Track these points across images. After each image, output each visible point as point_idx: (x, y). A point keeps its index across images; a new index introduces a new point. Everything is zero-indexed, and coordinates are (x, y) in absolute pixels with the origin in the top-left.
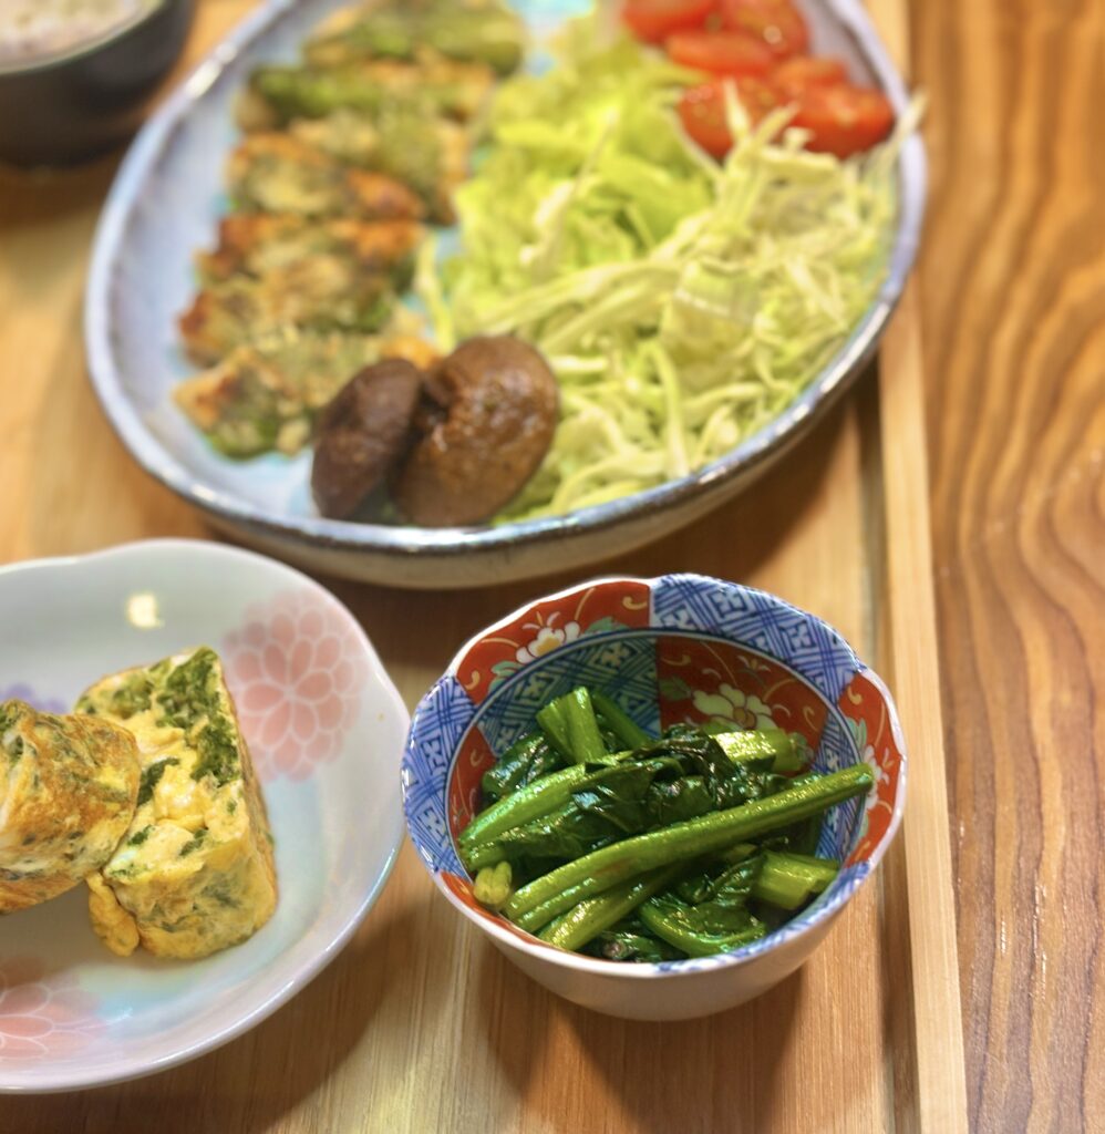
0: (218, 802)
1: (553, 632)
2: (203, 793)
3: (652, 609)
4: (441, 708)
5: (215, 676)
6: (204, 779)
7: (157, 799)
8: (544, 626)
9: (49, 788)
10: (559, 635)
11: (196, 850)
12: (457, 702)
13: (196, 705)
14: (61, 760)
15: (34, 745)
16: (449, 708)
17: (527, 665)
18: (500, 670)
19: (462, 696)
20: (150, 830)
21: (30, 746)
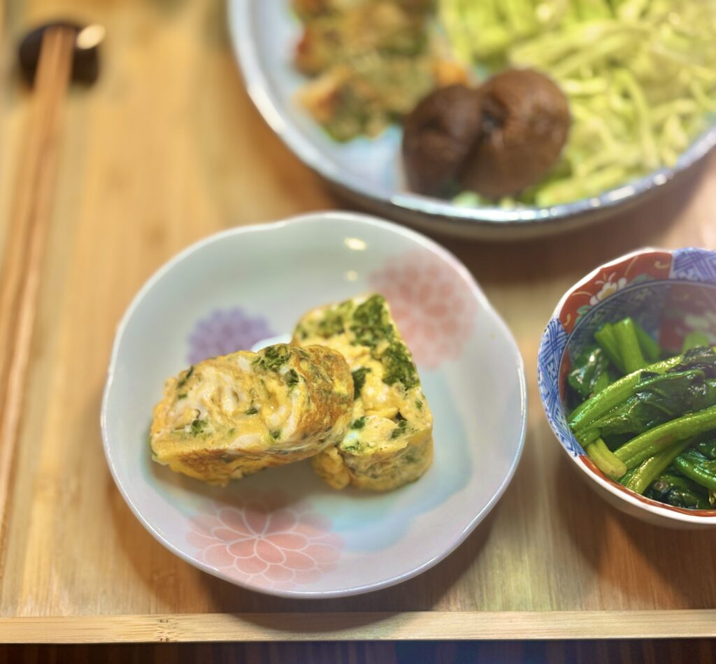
0: (408, 401)
1: (612, 284)
2: (396, 394)
3: (672, 268)
4: (553, 340)
5: (386, 313)
6: (395, 385)
7: (364, 397)
8: (606, 282)
9: (314, 402)
10: (614, 286)
11: (402, 434)
12: (560, 335)
13: (378, 333)
14: (316, 382)
15: (303, 375)
16: (556, 339)
17: (595, 306)
18: (581, 311)
19: (562, 331)
20: (365, 419)
21: (302, 377)
